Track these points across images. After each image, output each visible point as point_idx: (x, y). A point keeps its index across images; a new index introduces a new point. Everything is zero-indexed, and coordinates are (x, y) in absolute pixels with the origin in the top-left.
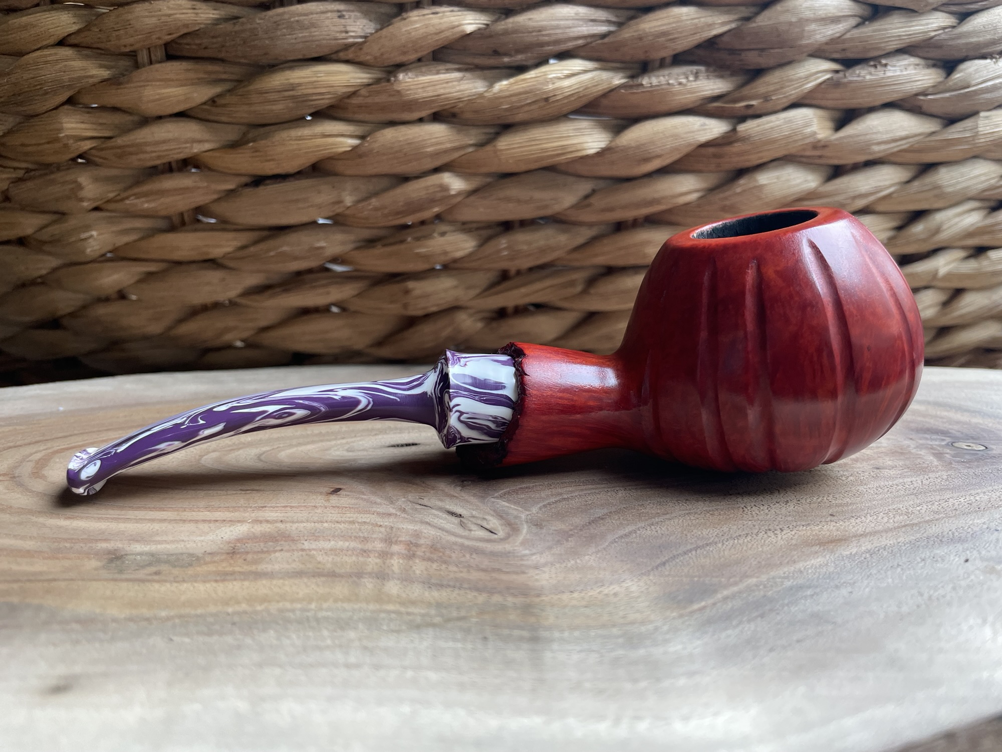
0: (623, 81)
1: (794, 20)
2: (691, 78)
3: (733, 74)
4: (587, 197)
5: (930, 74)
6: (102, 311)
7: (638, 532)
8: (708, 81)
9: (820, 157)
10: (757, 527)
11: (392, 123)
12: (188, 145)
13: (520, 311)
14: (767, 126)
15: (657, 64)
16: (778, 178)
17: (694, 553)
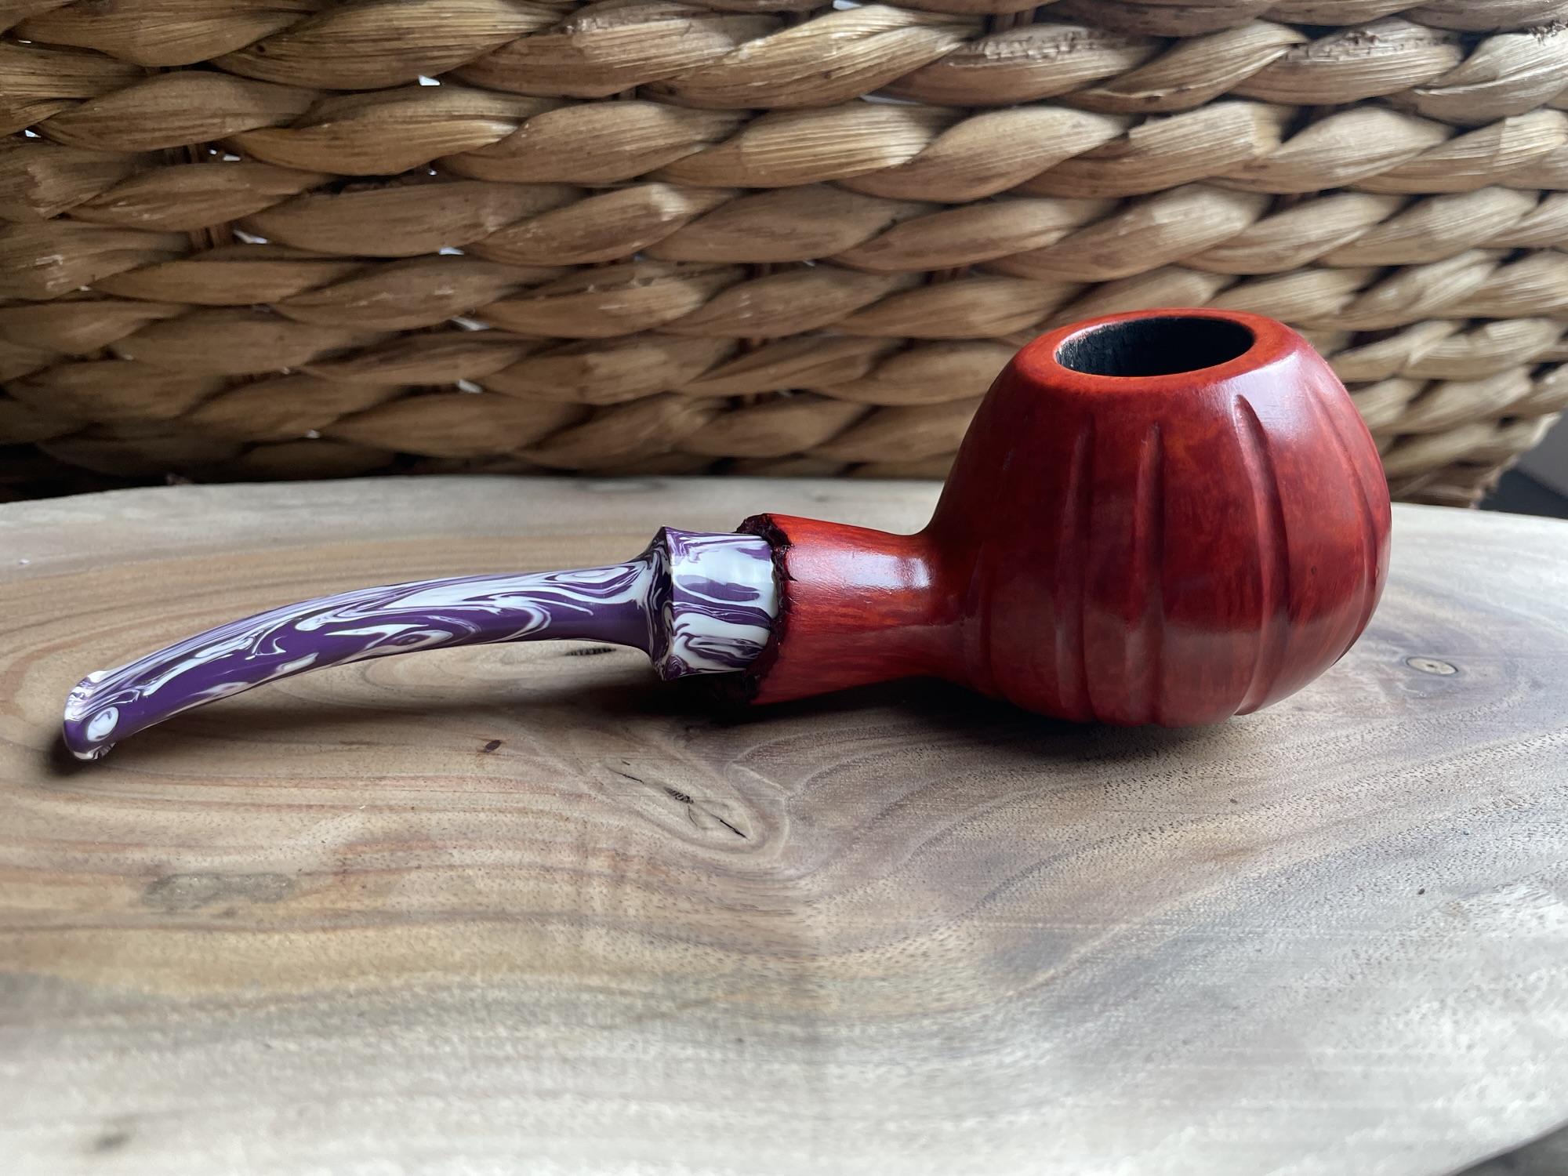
0: (954, 46)
2: (1064, 48)
3: (1133, 41)
4: (883, 231)
5: (1437, 56)
6: (74, 378)
7: (954, 833)
8: (1090, 53)
9: (1253, 182)
10: (1126, 823)
11: (569, 101)
12: (217, 121)
13: (767, 400)
14: (1178, 133)
15: (1012, 19)
16: (1186, 214)
17: (1036, 873)
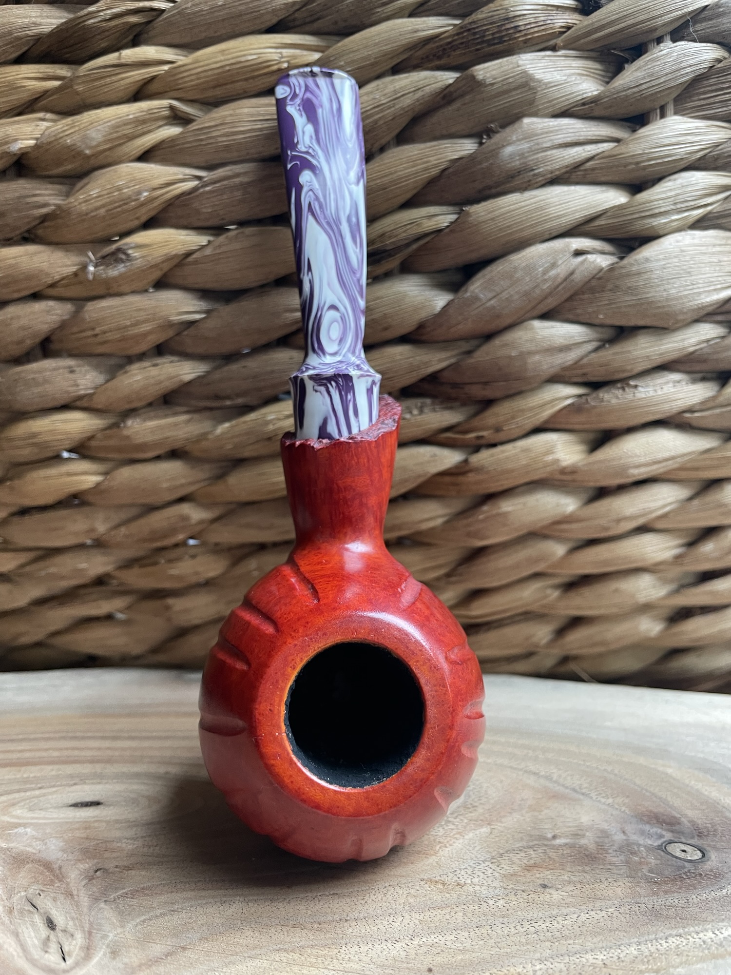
1: (514, 353)
2: (415, 412)
3: (464, 404)
8: (434, 414)
9: (574, 481)
11: (131, 462)
14: (502, 456)
16: (524, 505)
